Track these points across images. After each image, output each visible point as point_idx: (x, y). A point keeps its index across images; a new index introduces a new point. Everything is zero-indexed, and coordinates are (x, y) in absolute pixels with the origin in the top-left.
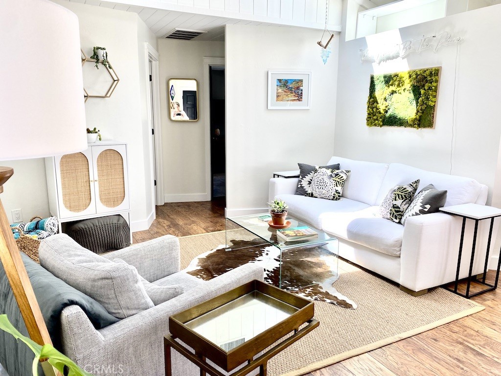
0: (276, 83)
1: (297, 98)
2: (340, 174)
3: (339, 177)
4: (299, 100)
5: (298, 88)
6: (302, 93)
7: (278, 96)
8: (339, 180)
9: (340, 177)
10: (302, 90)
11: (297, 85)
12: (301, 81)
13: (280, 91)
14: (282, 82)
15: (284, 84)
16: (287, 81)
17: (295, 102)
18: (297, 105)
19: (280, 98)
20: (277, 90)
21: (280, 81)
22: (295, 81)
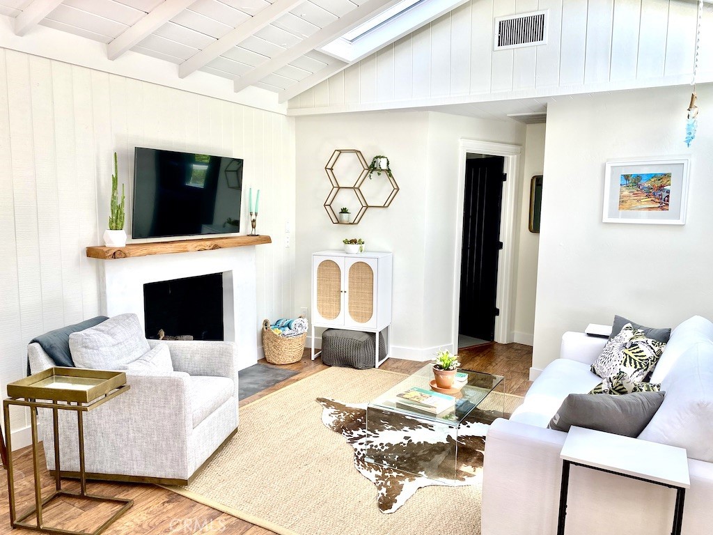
0: (619, 181)
1: (659, 205)
2: (640, 345)
3: (635, 351)
4: (662, 208)
5: (661, 188)
6: (668, 196)
7: (622, 202)
8: (632, 356)
9: (638, 350)
10: (668, 192)
11: (658, 184)
12: (668, 176)
13: (626, 193)
14: (630, 178)
15: (632, 181)
16: (639, 177)
17: (653, 212)
18: (658, 217)
19: (626, 205)
20: (621, 192)
21: (627, 177)
22: (655, 176)
